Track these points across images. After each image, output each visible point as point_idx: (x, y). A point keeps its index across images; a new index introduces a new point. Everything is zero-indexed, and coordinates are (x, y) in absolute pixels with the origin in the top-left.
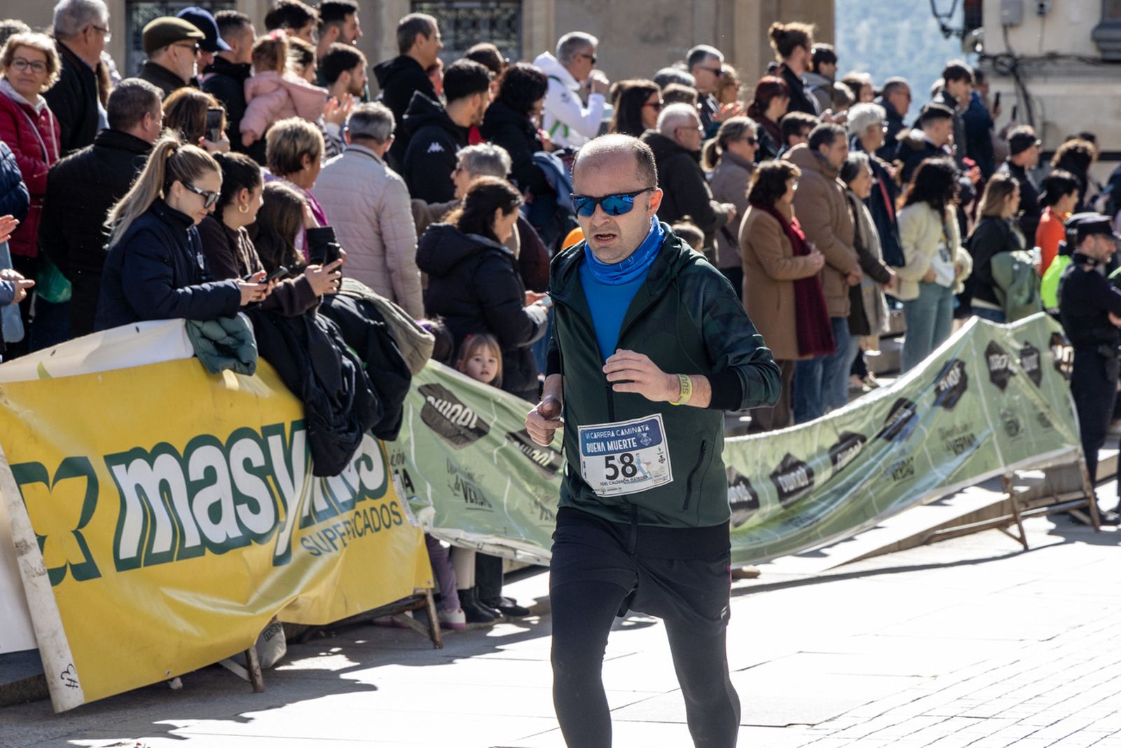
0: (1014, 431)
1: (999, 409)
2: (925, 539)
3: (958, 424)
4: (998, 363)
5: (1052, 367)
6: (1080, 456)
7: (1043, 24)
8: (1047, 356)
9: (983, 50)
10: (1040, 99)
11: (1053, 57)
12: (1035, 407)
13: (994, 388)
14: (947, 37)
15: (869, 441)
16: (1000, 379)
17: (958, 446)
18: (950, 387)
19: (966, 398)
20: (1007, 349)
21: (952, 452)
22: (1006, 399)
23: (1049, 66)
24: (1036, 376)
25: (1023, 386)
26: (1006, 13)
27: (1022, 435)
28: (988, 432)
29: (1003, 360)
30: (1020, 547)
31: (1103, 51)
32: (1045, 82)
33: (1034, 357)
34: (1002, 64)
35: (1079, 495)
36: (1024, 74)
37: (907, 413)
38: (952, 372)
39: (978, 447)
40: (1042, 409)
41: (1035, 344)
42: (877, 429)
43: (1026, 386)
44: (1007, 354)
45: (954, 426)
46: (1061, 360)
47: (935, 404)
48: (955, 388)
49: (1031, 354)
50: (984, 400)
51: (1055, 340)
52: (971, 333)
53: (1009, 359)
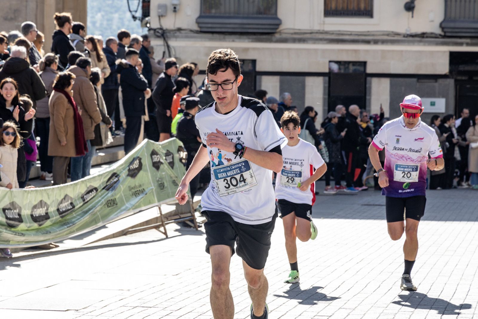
0: (162, 187)
1: (156, 178)
2: (124, 233)
3: (137, 184)
4: (156, 159)
5: (179, 161)
6: (190, 198)
7: (175, 15)
8: (177, 156)
9: (150, 26)
10: (174, 47)
11: (179, 30)
12: (171, 177)
13: (154, 169)
14: (135, 20)
15: (99, 190)
16: (157, 165)
17: (137, 194)
18: (134, 168)
19: (141, 173)
20: (160, 153)
21: (134, 196)
22: (159, 174)
23: (178, 34)
24: (172, 164)
25: (166, 169)
26: (160, 11)
27: (166, 189)
28: (152, 187)
29: (158, 157)
30: (164, 237)
31: (200, 27)
32: (176, 41)
33: (171, 156)
34: (158, 32)
35: (189, 215)
36: (167, 37)
37: (117, 179)
38: (136, 162)
39: (146, 194)
40: (174, 179)
41: (171, 151)
42: (103, 186)
43: (168, 168)
44: (160, 155)
45: (135, 185)
46: (183, 157)
47: (128, 175)
48: (136, 169)
49: (170, 155)
50: (150, 174)
51: (180, 149)
52: (145, 146)
53: (160, 157)
